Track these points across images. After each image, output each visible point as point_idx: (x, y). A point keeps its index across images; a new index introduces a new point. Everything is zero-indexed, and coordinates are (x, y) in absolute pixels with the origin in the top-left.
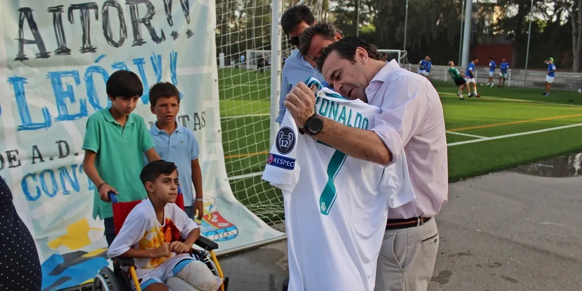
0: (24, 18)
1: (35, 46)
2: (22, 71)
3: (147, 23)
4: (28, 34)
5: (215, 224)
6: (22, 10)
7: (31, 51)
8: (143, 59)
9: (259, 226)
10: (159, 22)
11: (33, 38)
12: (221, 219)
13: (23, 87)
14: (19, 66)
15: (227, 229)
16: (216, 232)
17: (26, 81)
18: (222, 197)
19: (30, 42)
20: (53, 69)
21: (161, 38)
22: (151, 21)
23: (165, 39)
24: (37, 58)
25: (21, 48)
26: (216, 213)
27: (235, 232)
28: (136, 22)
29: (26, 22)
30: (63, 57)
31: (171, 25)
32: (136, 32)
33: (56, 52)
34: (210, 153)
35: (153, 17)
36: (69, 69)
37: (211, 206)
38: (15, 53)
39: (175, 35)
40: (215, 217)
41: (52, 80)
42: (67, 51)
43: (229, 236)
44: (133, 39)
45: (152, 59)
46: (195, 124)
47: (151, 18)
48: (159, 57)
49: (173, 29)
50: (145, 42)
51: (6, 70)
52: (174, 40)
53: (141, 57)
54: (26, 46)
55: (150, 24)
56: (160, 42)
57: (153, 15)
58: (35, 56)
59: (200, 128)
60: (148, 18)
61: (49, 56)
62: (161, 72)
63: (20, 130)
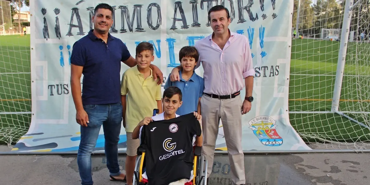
0: (177, 7)
1: (181, 22)
2: (174, 35)
3: (248, 9)
4: (179, 16)
5: (270, 136)
6: (176, 3)
7: (179, 24)
8: (243, 30)
9: (298, 142)
10: (255, 9)
11: (181, 18)
12: (275, 134)
13: (173, 44)
14: (173, 32)
15: (276, 140)
16: (268, 140)
17: (175, 41)
18: (281, 121)
19: (179, 20)
20: (190, 35)
21: (256, 18)
22: (250, 8)
23: (258, 18)
24: (182, 28)
25: (174, 23)
26: (274, 130)
27: (281, 142)
28: (241, 9)
29: (178, 9)
30: (196, 28)
31: (262, 10)
32: (240, 15)
33: (192, 26)
34: (279, 92)
35: (252, 6)
36: (199, 35)
37: (273, 125)
38: (171, 25)
39: (264, 16)
40: (273, 132)
41: (189, 41)
42: (198, 25)
43: (276, 144)
44: (238, 19)
45: (248, 30)
46: (271, 73)
47: (250, 6)
48: (253, 29)
49: (264, 13)
50: (245, 21)
51: (166, 35)
52: (263, 19)
53: (242, 29)
54: (177, 22)
55: (249, 10)
56: (254, 21)
57: (251, 4)
58: (181, 27)
59: (273, 76)
60: (249, 6)
61: (188, 28)
62: (252, 39)
63: (169, 66)
